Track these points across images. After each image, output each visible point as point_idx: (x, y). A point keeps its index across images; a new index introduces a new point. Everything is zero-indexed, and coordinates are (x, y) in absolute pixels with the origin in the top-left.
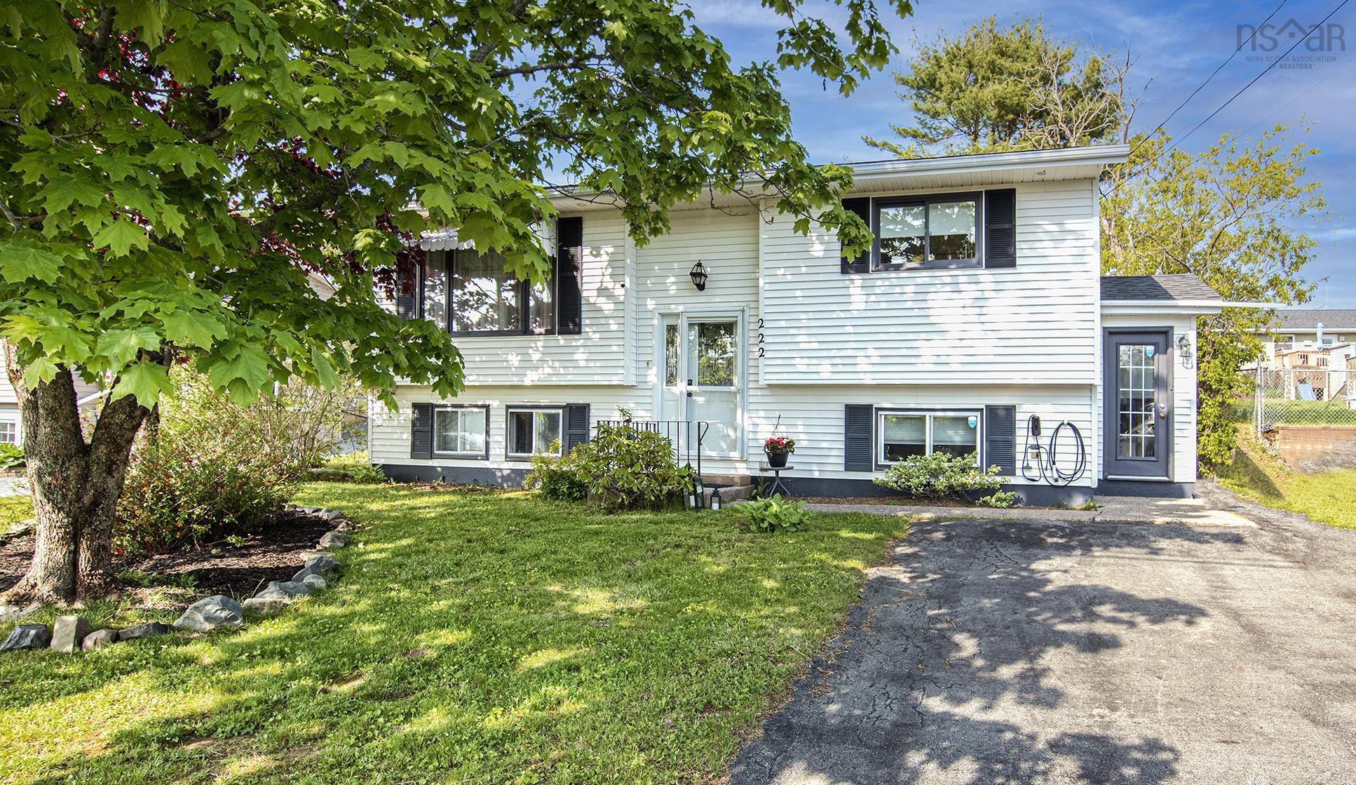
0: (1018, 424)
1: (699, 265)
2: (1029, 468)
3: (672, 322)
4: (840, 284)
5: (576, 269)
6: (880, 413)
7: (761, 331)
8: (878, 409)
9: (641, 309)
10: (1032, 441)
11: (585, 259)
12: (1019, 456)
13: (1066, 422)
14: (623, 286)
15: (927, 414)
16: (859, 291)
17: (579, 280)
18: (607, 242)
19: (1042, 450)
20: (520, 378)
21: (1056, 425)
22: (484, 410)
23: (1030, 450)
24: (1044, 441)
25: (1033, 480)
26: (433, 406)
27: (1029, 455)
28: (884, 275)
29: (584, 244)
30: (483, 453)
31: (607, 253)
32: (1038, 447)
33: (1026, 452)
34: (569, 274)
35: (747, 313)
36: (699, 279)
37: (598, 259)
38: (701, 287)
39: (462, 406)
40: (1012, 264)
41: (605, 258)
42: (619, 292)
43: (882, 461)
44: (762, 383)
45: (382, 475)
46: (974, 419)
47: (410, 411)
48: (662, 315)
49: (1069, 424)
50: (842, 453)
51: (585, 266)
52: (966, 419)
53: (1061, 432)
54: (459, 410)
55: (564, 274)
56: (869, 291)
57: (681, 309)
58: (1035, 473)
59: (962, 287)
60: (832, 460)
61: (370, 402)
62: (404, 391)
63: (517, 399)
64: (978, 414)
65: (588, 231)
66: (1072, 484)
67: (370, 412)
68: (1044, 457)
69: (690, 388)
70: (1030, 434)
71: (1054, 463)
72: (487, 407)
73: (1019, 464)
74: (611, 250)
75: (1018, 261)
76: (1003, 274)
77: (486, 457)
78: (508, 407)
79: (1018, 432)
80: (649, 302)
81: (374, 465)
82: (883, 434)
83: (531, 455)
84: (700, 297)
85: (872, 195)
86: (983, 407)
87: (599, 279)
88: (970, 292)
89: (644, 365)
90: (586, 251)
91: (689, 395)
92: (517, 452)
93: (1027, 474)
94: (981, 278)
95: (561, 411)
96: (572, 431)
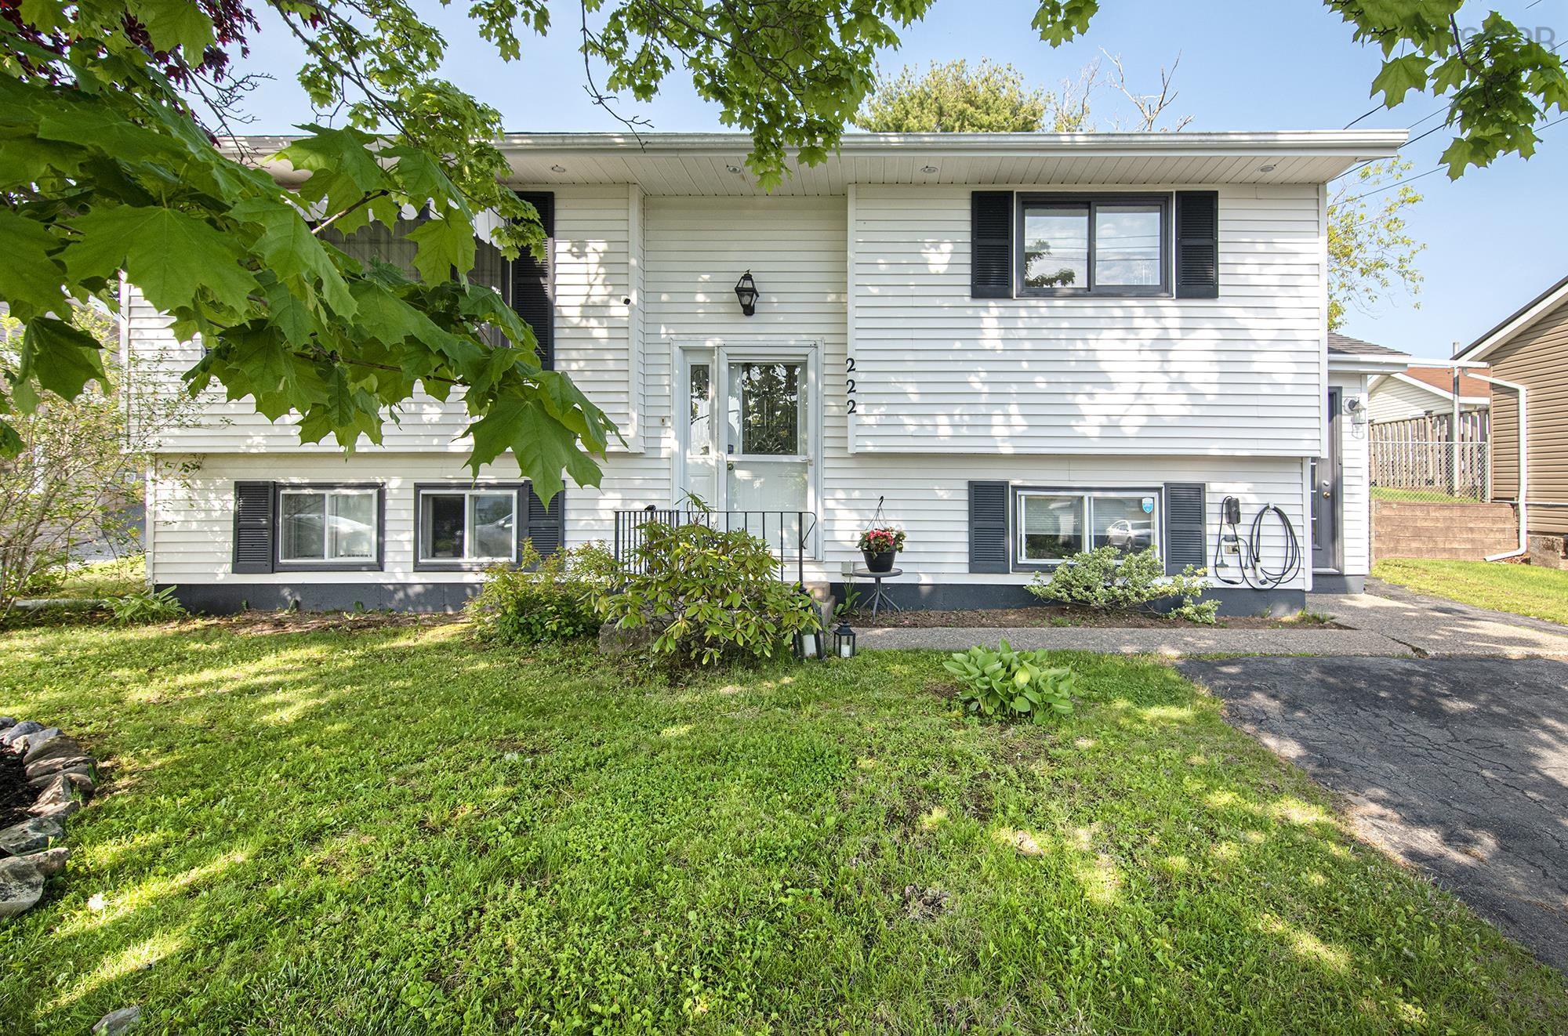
0: (1209, 509)
1: (747, 277)
2: (1223, 565)
3: (700, 360)
4: (970, 312)
5: (545, 275)
6: (1019, 493)
7: (850, 376)
8: (1016, 488)
9: (650, 339)
10: (1228, 531)
11: (559, 258)
12: (1211, 551)
13: (1272, 506)
14: (627, 301)
15: (1086, 495)
16: (994, 323)
17: (549, 291)
18: (597, 234)
19: (1241, 543)
20: (443, 441)
21: (1257, 510)
22: (374, 492)
23: (1224, 543)
24: (1243, 530)
25: (1232, 583)
26: (277, 487)
27: (1223, 548)
28: (1033, 302)
29: (557, 234)
30: (373, 559)
31: (595, 251)
32: (1236, 538)
33: (1219, 545)
34: (532, 280)
35: (822, 350)
36: (747, 297)
37: (583, 260)
38: (749, 310)
39: (331, 486)
40: (1213, 294)
41: (594, 258)
42: (619, 310)
43: (1023, 560)
44: (851, 450)
45: (174, 605)
46: (1148, 500)
47: (230, 496)
48: (685, 350)
49: (1275, 509)
50: (965, 548)
51: (559, 269)
52: (1140, 501)
53: (1266, 520)
54: (328, 493)
55: (523, 280)
56: (1009, 323)
57: (716, 341)
58: (1232, 573)
59: (1137, 323)
60: (950, 558)
61: (150, 484)
62: (219, 462)
63: (433, 474)
64: (1155, 495)
65: (562, 215)
66: (1279, 587)
67: (149, 500)
68: (1244, 552)
69: (732, 458)
70: (1224, 521)
71: (1257, 560)
72: (380, 489)
73: (1210, 562)
74: (602, 246)
75: (1221, 291)
76: (1197, 307)
77: (379, 566)
78: (418, 487)
79: (1209, 519)
80: (663, 330)
81: (159, 588)
82: (1023, 522)
83: (459, 560)
84: (748, 325)
85: (1017, 188)
86: (1160, 485)
87: (585, 290)
88: (1149, 329)
89: (657, 422)
90: (562, 246)
91: (730, 467)
92: (434, 556)
93: (1221, 572)
94: (1166, 312)
95: (514, 493)
96: (533, 523)
